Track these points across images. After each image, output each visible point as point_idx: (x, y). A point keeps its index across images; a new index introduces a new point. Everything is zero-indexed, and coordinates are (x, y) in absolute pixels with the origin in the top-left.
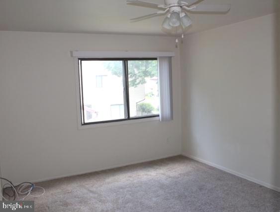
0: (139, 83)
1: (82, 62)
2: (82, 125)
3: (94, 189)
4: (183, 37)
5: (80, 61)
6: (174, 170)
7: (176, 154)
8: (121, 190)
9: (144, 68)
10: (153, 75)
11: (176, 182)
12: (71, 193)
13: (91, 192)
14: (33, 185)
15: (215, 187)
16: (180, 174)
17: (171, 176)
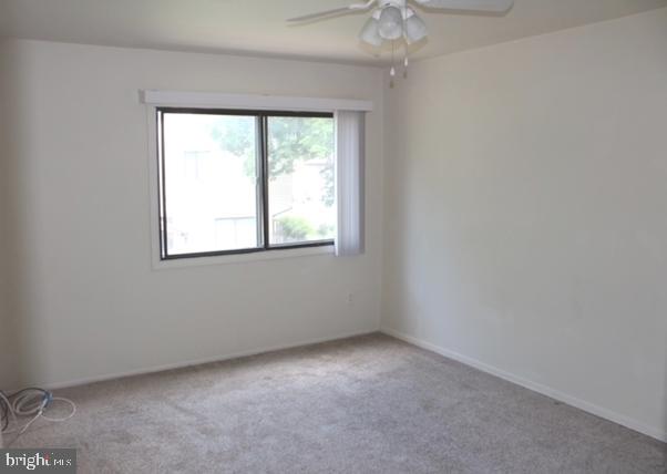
0: (280, 171)
1: (166, 115)
2: (162, 259)
3: (188, 405)
4: (406, 63)
5: (159, 113)
6: (366, 366)
7: (367, 331)
8: (250, 408)
9: (293, 138)
10: (314, 155)
11: (372, 391)
12: (135, 412)
13: (182, 410)
14: (47, 394)
15: (459, 403)
16: (380, 374)
17: (359, 377)
